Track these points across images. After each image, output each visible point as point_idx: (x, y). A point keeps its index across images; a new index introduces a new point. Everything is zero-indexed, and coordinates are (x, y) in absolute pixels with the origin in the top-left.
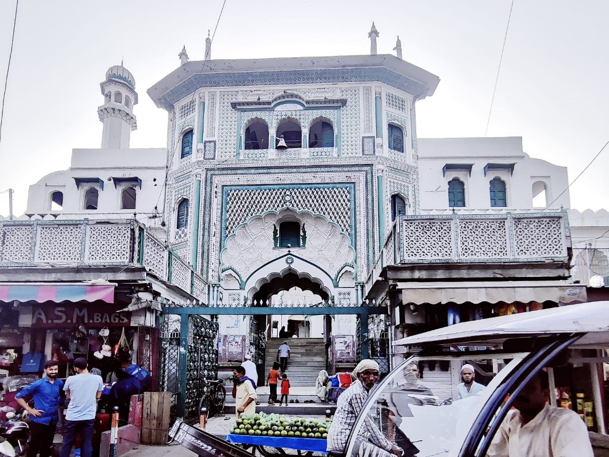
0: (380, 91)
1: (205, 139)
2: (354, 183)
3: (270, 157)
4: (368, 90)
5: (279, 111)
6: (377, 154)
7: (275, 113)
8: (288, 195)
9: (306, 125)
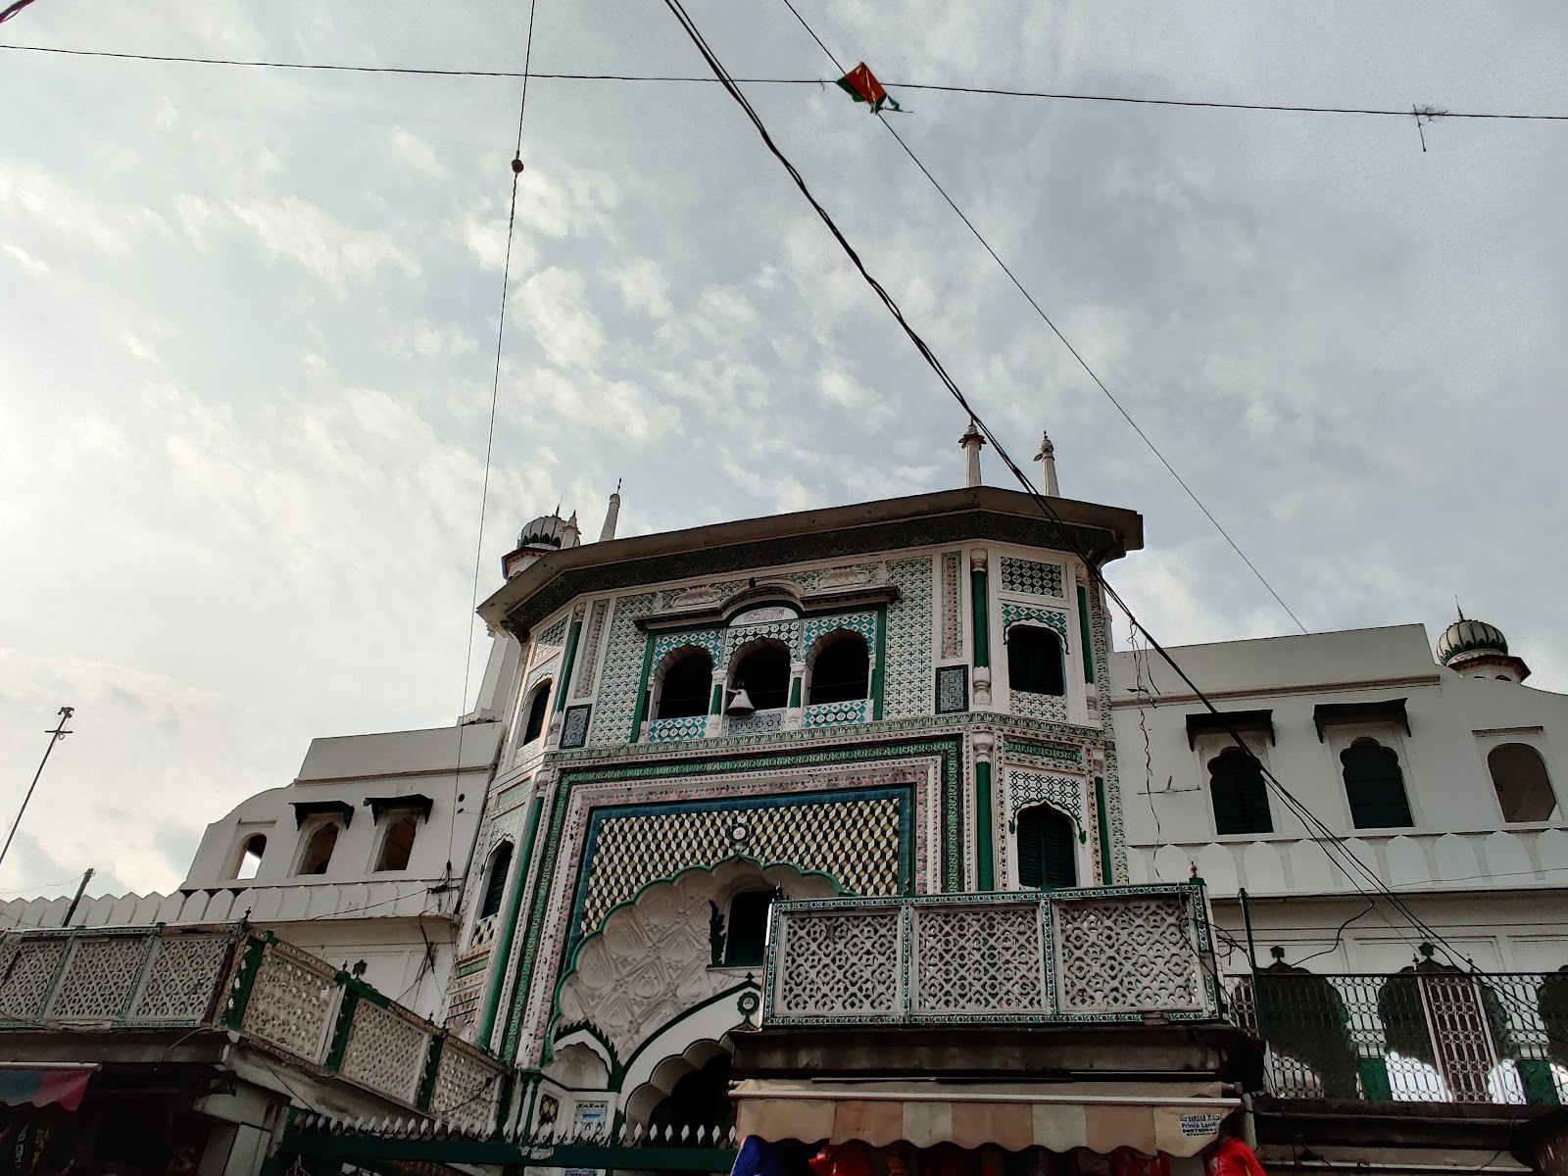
0: (984, 557)
1: (570, 702)
2: (912, 786)
3: (710, 733)
4: (952, 562)
5: (740, 627)
6: (972, 709)
7: (730, 632)
8: (741, 825)
9: (803, 652)
